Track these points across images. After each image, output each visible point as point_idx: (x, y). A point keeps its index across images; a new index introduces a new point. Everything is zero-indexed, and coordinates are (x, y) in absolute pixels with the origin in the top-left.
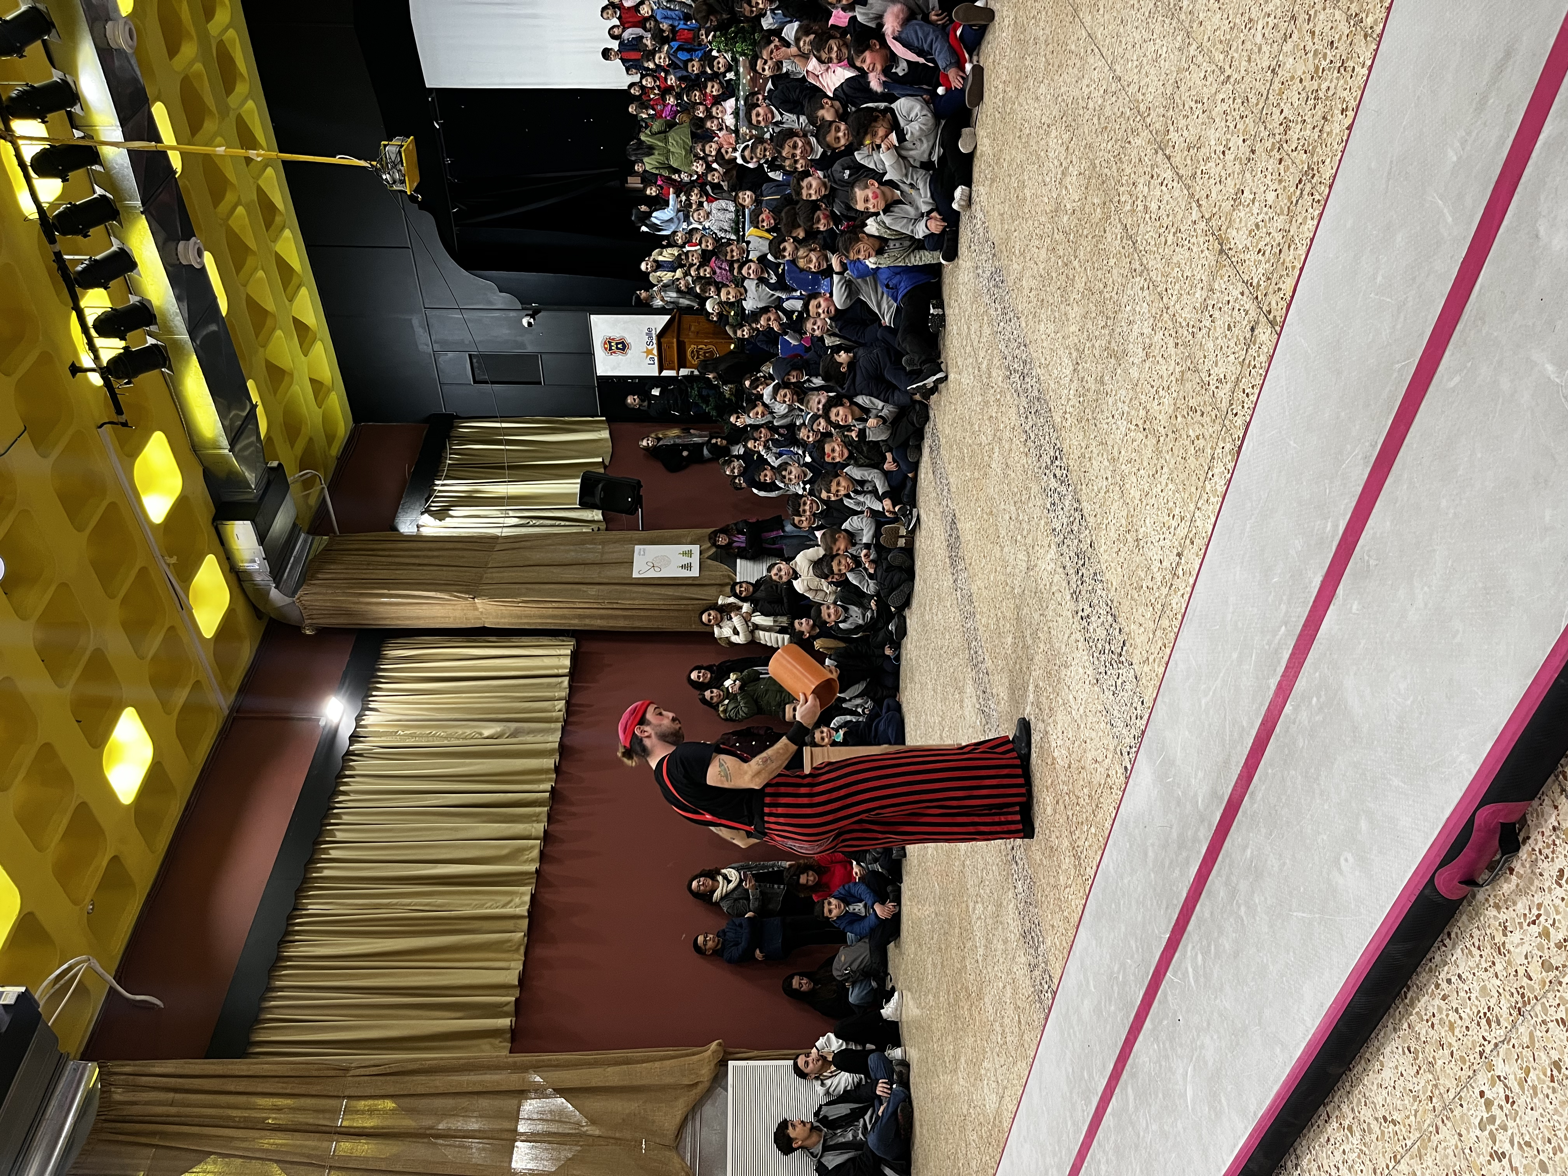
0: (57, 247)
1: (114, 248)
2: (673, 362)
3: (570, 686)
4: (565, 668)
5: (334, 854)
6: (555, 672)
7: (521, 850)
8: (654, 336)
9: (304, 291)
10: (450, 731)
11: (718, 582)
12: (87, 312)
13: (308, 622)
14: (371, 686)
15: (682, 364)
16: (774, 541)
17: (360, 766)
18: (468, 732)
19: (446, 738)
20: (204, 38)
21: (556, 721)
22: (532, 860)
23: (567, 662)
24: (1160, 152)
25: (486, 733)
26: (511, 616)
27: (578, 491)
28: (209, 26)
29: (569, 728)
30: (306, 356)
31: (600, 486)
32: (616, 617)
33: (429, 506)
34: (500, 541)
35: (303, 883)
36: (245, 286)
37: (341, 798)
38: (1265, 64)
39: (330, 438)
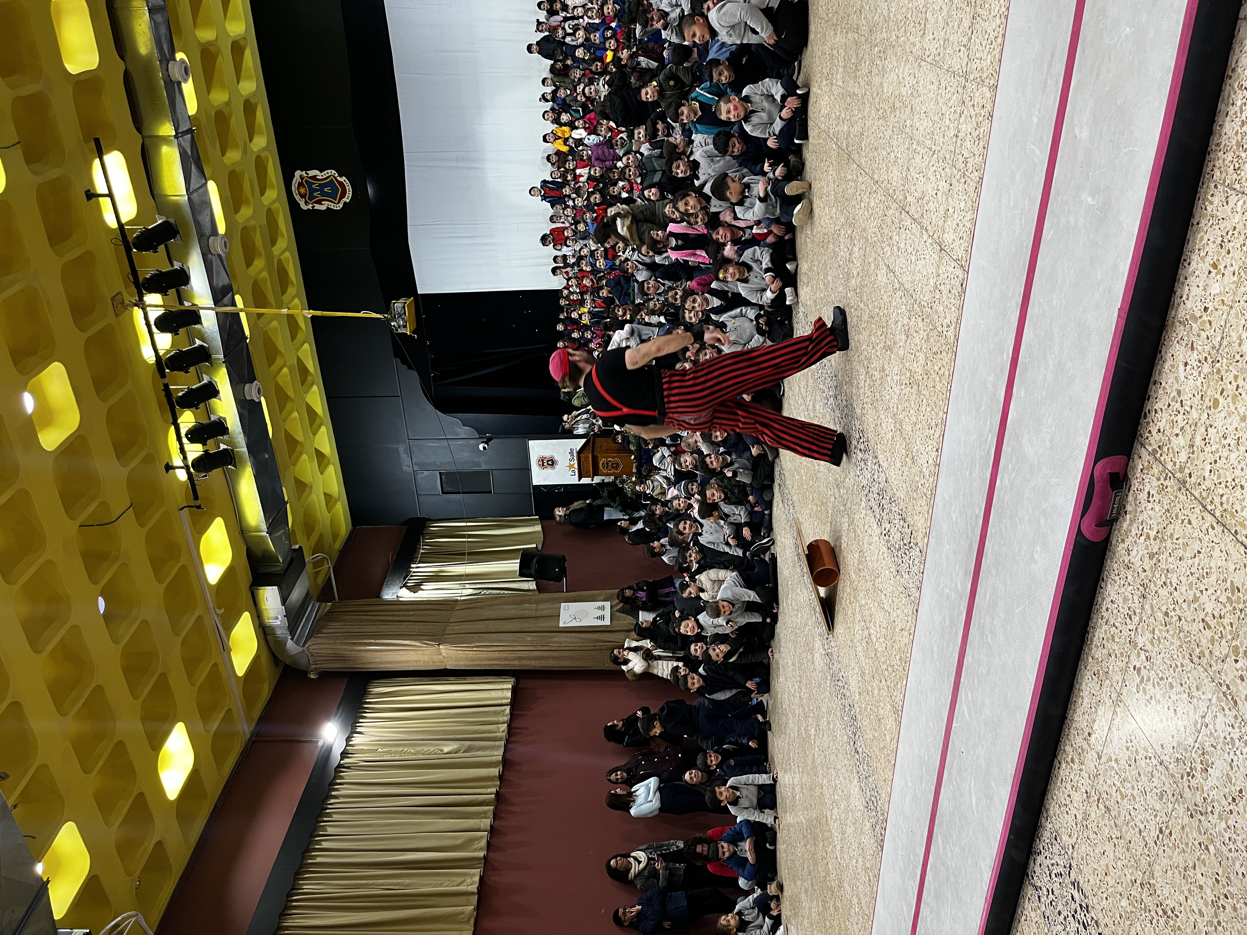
0: (166, 381)
1: (205, 381)
2: (589, 471)
3: (511, 714)
4: (507, 698)
5: (325, 845)
6: (500, 702)
7: (472, 841)
8: (575, 454)
9: (323, 429)
10: (417, 749)
11: (625, 628)
12: (181, 426)
13: (313, 667)
14: (359, 715)
15: (596, 473)
16: (668, 595)
17: (348, 775)
18: (432, 749)
19: (415, 754)
20: (269, 257)
21: (500, 739)
22: (481, 849)
23: (509, 694)
24: (903, 212)
25: (446, 750)
26: (467, 659)
27: (518, 568)
28: (273, 249)
29: (510, 746)
30: (322, 474)
31: (535, 560)
32: (546, 658)
33: (406, 583)
34: (459, 603)
35: (300, 867)
36: (284, 421)
37: (332, 801)
38: (952, 134)
39: (335, 536)
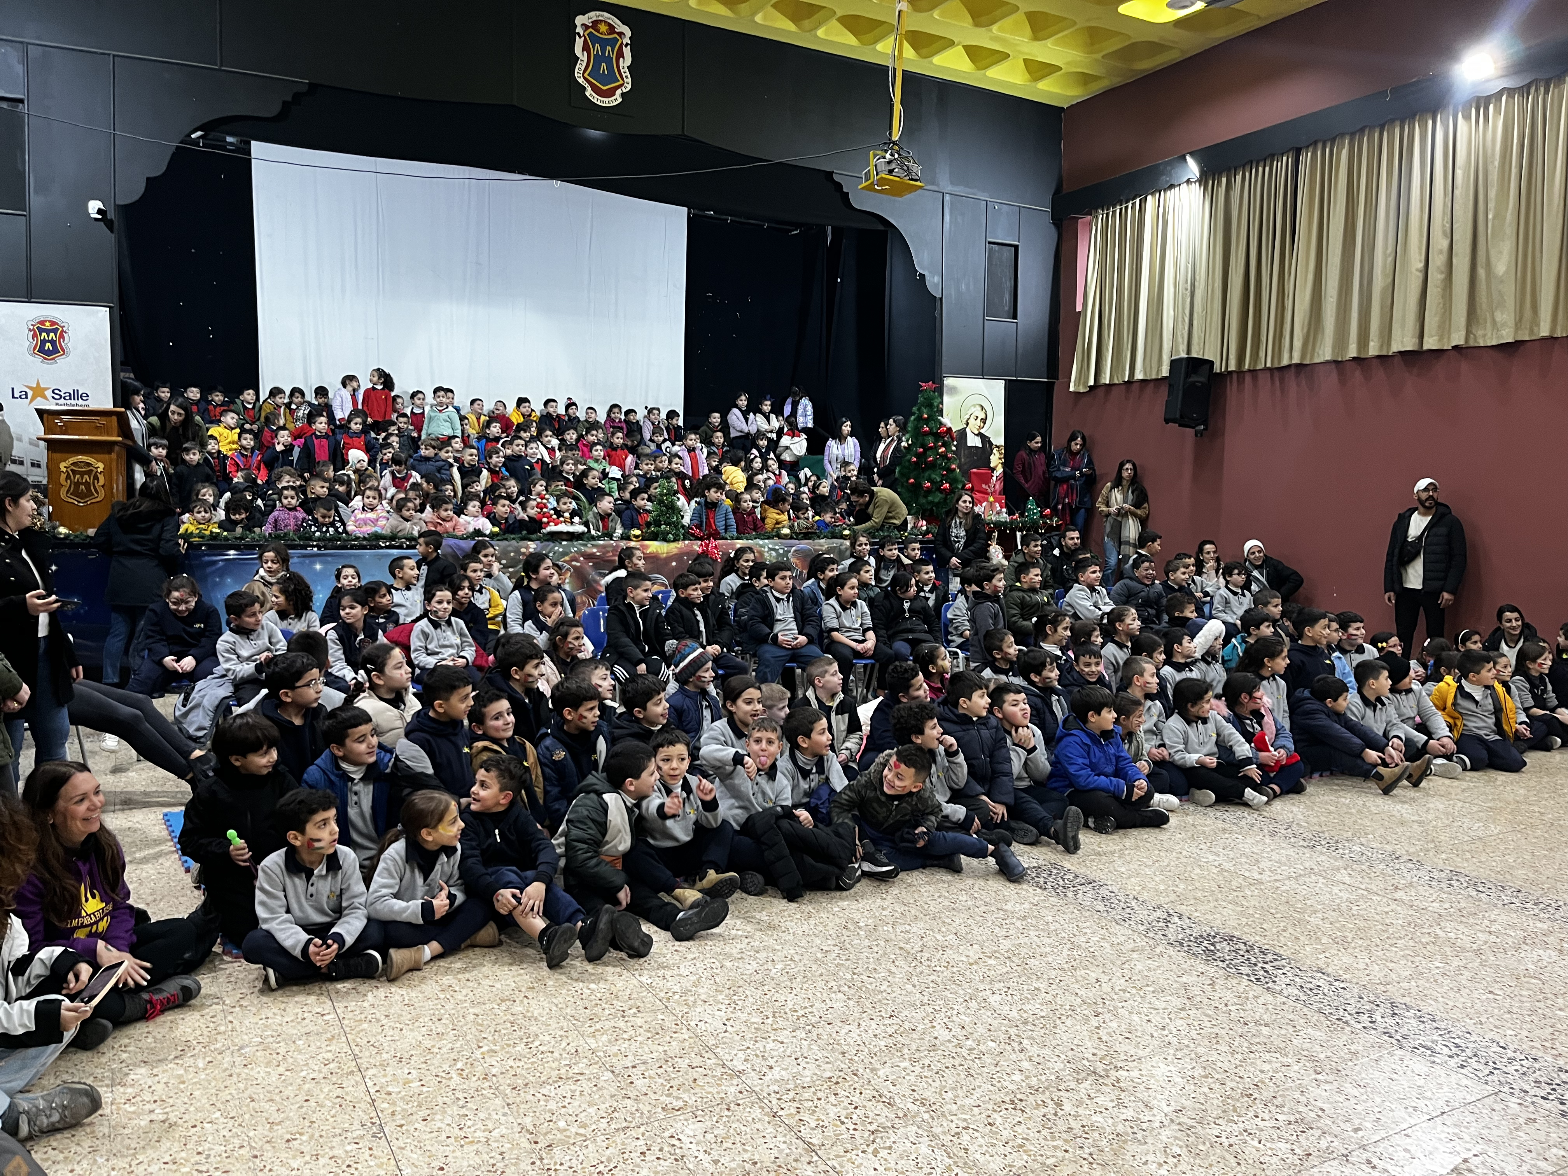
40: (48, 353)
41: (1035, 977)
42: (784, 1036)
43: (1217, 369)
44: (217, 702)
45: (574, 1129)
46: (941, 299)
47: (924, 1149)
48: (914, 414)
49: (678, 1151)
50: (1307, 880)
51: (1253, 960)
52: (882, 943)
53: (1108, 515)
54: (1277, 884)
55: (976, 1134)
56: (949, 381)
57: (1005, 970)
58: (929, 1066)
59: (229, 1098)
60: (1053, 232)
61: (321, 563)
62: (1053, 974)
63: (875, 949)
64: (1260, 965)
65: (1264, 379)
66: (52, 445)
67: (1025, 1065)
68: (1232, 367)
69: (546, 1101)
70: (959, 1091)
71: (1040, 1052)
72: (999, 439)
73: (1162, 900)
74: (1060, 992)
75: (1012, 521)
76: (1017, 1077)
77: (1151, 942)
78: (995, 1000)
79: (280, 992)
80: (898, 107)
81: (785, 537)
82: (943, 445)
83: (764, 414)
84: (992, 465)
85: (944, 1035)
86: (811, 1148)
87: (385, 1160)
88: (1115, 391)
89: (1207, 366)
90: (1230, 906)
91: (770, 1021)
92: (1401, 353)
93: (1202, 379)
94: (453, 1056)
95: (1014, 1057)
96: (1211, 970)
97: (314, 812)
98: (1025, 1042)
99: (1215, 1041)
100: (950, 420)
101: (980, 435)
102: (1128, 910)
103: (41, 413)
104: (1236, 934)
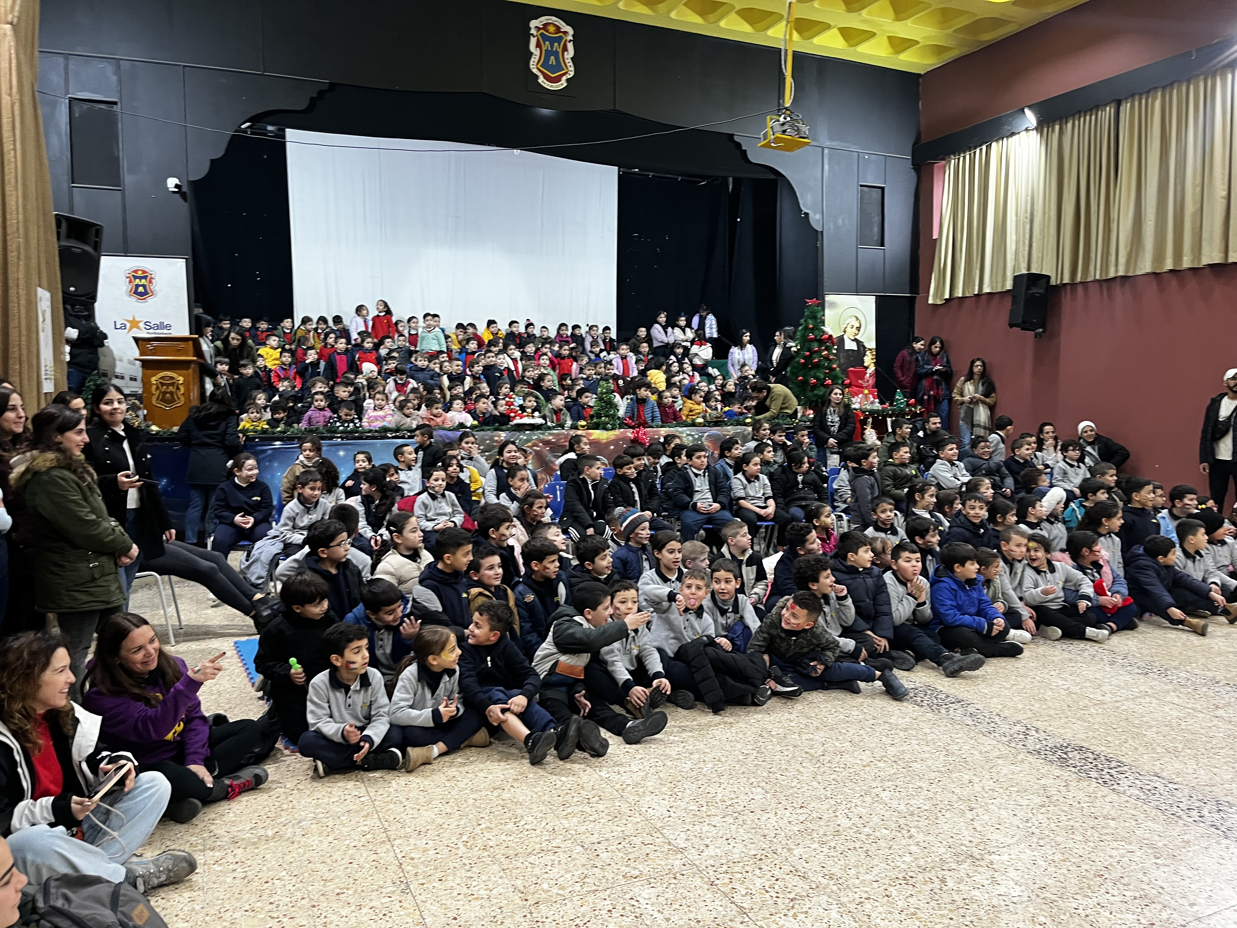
40: (141, 294)
41: (918, 778)
42: (716, 821)
43: (1053, 282)
44: (271, 558)
45: (555, 890)
46: (822, 232)
47: (834, 914)
48: (801, 325)
49: (637, 910)
50: (1143, 701)
51: (1100, 766)
52: (791, 748)
53: (962, 403)
54: (1118, 704)
55: (877, 904)
56: (829, 298)
57: (893, 771)
58: (835, 848)
59: (292, 860)
60: (913, 174)
61: (345, 450)
62: (933, 775)
63: (786, 753)
64: (1106, 770)
65: (1094, 290)
66: (146, 364)
67: (914, 849)
68: (1066, 280)
69: (533, 868)
70: (860, 869)
71: (926, 839)
72: (871, 343)
73: (1020, 717)
74: (939, 790)
75: (883, 410)
76: (908, 858)
77: (1014, 751)
78: (885, 795)
79: (326, 779)
80: (789, 81)
81: (700, 425)
82: (826, 349)
83: (680, 327)
84: (866, 364)
85: (846, 823)
86: (742, 911)
87: (412, 911)
88: (967, 303)
89: (1044, 280)
90: (1079, 722)
91: (704, 809)
92: (1210, 266)
93: (1041, 291)
94: (459, 831)
95: (904, 842)
96: (1065, 774)
97: (350, 641)
98: (913, 830)
99: (1070, 832)
100: (831, 328)
101: (855, 340)
102: (992, 725)
103: (136, 340)
104: (1085, 745)
